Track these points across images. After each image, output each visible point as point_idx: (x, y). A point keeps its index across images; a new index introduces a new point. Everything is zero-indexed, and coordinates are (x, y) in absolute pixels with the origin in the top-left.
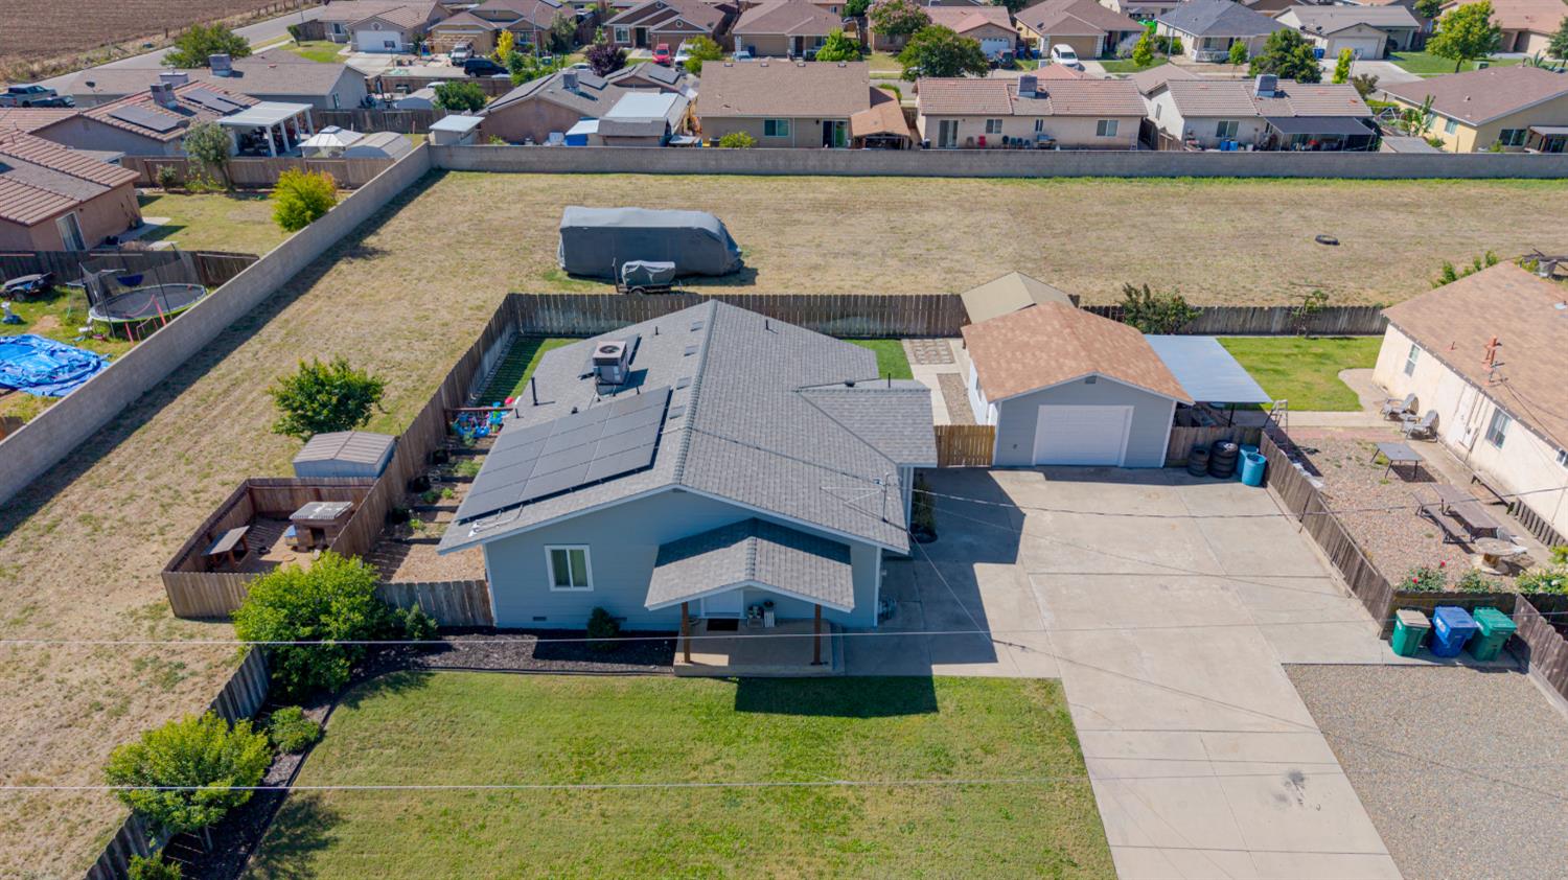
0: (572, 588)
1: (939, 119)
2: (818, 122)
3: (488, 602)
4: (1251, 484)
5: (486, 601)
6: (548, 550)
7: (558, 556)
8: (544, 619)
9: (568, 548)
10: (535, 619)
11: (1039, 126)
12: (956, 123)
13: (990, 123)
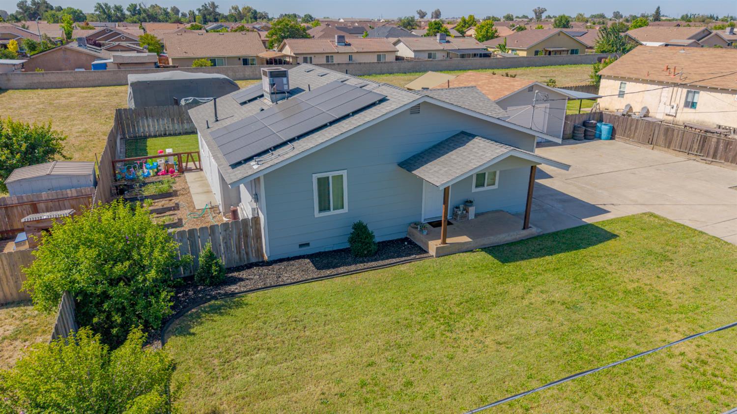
0: (332, 212)
1: (303, 56)
2: (239, 59)
3: (261, 238)
4: (607, 139)
5: (258, 237)
6: (315, 177)
7: (323, 183)
8: (308, 244)
9: (330, 175)
10: (301, 246)
11: (350, 58)
12: (311, 58)
13: (327, 57)
